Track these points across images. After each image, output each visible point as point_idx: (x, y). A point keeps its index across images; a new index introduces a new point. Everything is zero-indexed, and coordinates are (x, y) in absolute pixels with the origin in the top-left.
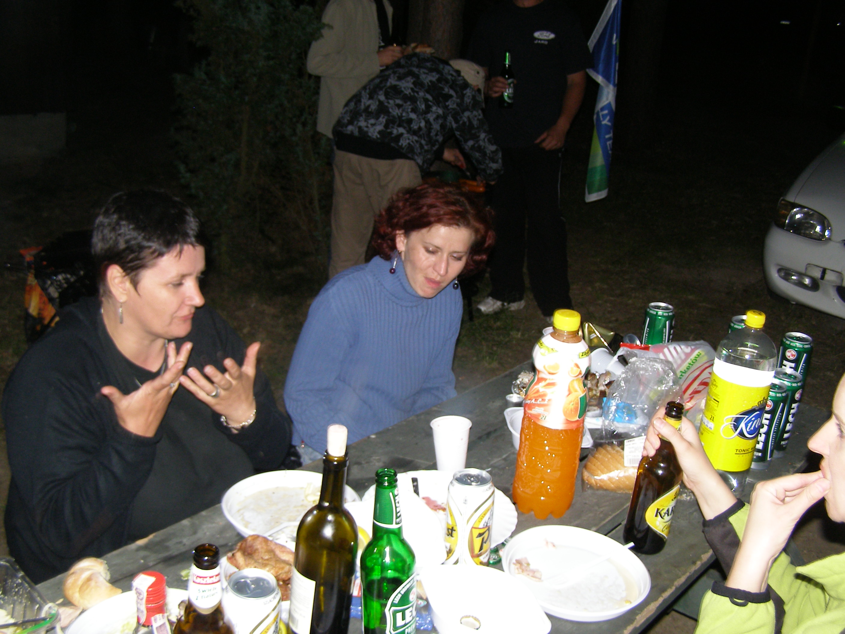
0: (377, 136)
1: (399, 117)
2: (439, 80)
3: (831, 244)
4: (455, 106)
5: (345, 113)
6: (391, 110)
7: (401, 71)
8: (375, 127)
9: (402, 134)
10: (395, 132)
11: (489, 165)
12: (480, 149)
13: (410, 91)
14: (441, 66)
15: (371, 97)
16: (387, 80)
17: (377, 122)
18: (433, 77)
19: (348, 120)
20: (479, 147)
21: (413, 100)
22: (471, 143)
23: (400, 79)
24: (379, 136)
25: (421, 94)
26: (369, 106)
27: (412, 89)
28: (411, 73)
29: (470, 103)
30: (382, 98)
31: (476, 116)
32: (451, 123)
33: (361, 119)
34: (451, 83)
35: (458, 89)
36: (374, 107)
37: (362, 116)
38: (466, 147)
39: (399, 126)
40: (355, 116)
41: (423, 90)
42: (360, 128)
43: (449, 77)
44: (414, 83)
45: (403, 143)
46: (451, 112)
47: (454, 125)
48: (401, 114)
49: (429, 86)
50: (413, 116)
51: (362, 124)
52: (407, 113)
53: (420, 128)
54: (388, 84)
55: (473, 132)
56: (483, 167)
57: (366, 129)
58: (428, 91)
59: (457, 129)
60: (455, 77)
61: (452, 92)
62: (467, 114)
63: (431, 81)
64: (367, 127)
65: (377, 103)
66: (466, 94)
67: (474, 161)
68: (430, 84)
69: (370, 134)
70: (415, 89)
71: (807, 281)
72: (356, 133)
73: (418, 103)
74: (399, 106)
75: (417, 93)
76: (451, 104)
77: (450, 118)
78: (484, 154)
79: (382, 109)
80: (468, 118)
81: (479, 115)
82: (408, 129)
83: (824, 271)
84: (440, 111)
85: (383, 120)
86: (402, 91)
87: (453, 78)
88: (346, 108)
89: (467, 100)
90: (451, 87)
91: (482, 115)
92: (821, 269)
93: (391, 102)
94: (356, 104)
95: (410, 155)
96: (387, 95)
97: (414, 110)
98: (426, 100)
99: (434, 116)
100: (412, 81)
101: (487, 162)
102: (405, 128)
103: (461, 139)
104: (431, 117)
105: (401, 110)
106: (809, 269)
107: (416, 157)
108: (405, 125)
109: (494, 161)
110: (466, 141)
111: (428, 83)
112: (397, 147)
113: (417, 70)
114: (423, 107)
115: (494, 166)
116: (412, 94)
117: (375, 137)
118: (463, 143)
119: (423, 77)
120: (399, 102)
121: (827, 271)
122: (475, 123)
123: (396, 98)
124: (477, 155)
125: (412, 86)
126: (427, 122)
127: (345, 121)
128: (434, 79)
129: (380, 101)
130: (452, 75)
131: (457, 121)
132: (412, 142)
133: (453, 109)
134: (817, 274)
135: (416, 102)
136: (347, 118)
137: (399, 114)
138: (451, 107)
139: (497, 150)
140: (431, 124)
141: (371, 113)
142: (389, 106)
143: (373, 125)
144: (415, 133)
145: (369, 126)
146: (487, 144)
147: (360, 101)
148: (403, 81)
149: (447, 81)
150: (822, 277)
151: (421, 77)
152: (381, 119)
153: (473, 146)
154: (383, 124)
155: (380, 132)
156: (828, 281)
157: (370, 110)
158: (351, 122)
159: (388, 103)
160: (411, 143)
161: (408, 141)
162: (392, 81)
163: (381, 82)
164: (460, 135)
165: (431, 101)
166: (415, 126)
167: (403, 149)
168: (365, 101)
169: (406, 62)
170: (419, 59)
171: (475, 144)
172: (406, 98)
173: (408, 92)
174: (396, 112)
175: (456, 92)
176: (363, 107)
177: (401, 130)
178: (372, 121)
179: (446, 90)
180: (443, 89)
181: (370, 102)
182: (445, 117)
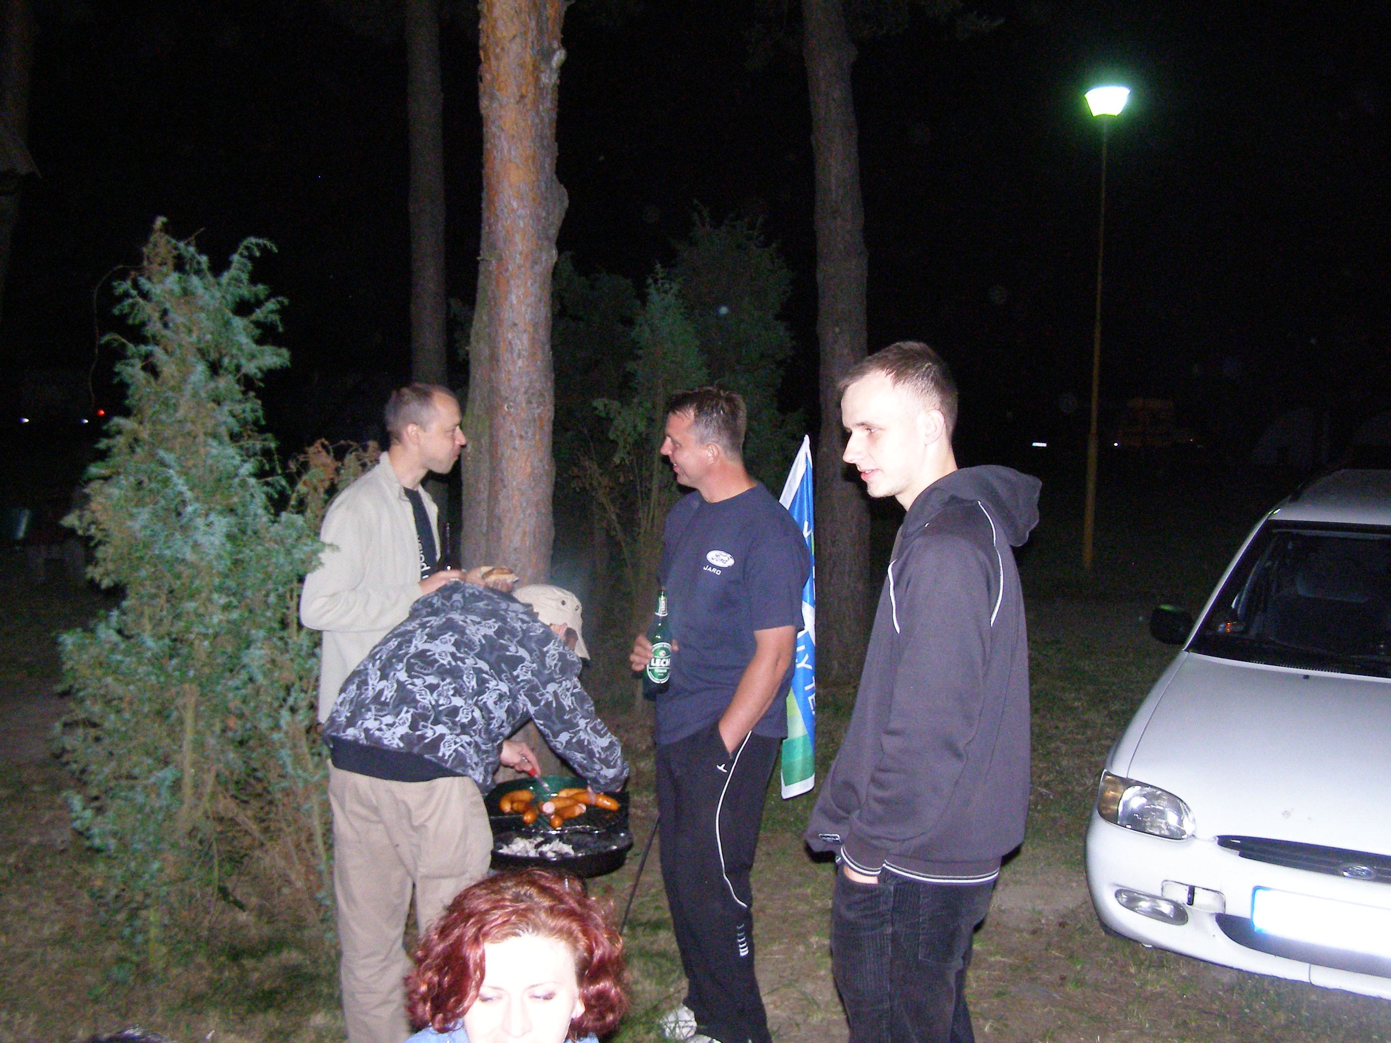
0: (398, 745)
1: (433, 707)
2: (500, 633)
3: (1196, 843)
4: (529, 676)
5: (341, 704)
6: (418, 697)
7: (435, 621)
8: (393, 730)
9: (442, 737)
10: (429, 734)
11: (601, 772)
12: (581, 746)
13: (450, 658)
14: (503, 605)
15: (384, 677)
16: (410, 642)
17: (397, 720)
18: (490, 628)
19: (346, 717)
20: (580, 742)
21: (454, 673)
22: (564, 737)
23: (432, 637)
24: (402, 745)
25: (470, 662)
26: (381, 692)
27: (453, 655)
28: (450, 626)
29: (556, 665)
30: (403, 676)
31: (568, 690)
32: (525, 705)
33: (369, 715)
34: (520, 634)
35: (533, 645)
36: (389, 694)
37: (369, 710)
38: (559, 746)
39: (436, 722)
40: (358, 710)
41: (472, 654)
42: (367, 730)
43: (518, 625)
44: (456, 644)
45: (446, 751)
46: (523, 687)
47: (532, 710)
48: (437, 701)
49: (482, 645)
50: (458, 701)
51: (371, 724)
52: (447, 697)
53: (473, 721)
54: (412, 650)
55: (566, 717)
56: (591, 775)
57: (377, 733)
58: (480, 656)
59: (538, 715)
60: (528, 622)
61: (522, 652)
62: (551, 687)
63: (485, 636)
64: (380, 730)
65: (395, 686)
66: (547, 652)
67: (576, 766)
68: (484, 642)
69: (386, 742)
70: (459, 655)
71: (1166, 908)
72: (363, 741)
73: (465, 678)
74: (432, 688)
75: (463, 660)
76: (523, 673)
77: (522, 698)
78: (591, 754)
79: (404, 697)
80: (555, 693)
81: (575, 687)
82: (450, 724)
83: (1192, 891)
84: (504, 687)
85: (406, 715)
86: (436, 661)
87: (525, 626)
88: (343, 695)
89: (550, 662)
90: (521, 644)
91: (579, 685)
92: (1187, 888)
93: (418, 681)
94: (359, 688)
95: (459, 771)
96: (409, 669)
97: (458, 692)
98: (478, 671)
99: (495, 696)
100: (453, 639)
101: (597, 767)
102: (445, 724)
103: (547, 731)
104: (489, 699)
105: (435, 695)
106: (1166, 889)
107: (471, 772)
108: (444, 719)
109: (607, 764)
110: (556, 735)
111: (480, 641)
112: (434, 759)
113: (462, 618)
114: (474, 683)
115: (610, 773)
116: (453, 663)
117: (395, 746)
118: (551, 738)
119: (471, 630)
120: (432, 680)
121: (1196, 890)
122: (567, 702)
123: (427, 675)
124: (579, 756)
125: (453, 649)
126: (484, 709)
127: (343, 719)
128: (491, 632)
129: (398, 681)
130: (523, 621)
131: (535, 702)
132: (462, 746)
133: (528, 681)
134: (1182, 897)
135: (461, 677)
136: (346, 713)
137: (433, 703)
138: (521, 678)
139: (612, 744)
140: (490, 712)
141: (385, 704)
142: (415, 689)
143: (390, 726)
144: (465, 729)
145: (384, 727)
146: (593, 737)
147: (365, 683)
148: (437, 642)
149: (513, 632)
150: (1191, 902)
151: (468, 631)
152: (403, 715)
153: (569, 742)
154: (408, 724)
155: (402, 738)
156: (1201, 907)
157: (383, 699)
158: (351, 722)
159: (413, 684)
160: (460, 749)
161: (454, 747)
162: (419, 643)
163: (399, 647)
164: (544, 725)
165: (486, 673)
166: (463, 718)
167: (447, 762)
168: (375, 683)
169: (443, 604)
170: (464, 597)
171: (572, 738)
172: (444, 672)
173: (446, 661)
174: (427, 699)
175: (531, 652)
176: (370, 693)
177: (440, 729)
178: (389, 719)
179: (513, 649)
180: (506, 648)
181: (384, 683)
182: (514, 697)
